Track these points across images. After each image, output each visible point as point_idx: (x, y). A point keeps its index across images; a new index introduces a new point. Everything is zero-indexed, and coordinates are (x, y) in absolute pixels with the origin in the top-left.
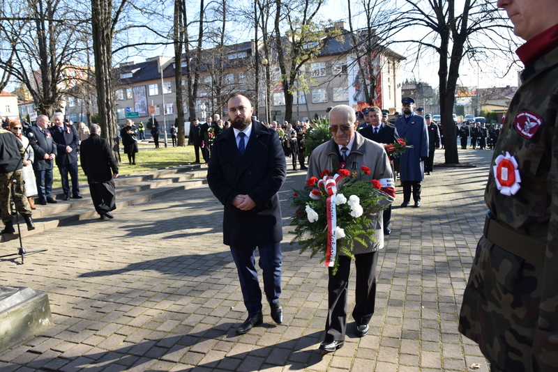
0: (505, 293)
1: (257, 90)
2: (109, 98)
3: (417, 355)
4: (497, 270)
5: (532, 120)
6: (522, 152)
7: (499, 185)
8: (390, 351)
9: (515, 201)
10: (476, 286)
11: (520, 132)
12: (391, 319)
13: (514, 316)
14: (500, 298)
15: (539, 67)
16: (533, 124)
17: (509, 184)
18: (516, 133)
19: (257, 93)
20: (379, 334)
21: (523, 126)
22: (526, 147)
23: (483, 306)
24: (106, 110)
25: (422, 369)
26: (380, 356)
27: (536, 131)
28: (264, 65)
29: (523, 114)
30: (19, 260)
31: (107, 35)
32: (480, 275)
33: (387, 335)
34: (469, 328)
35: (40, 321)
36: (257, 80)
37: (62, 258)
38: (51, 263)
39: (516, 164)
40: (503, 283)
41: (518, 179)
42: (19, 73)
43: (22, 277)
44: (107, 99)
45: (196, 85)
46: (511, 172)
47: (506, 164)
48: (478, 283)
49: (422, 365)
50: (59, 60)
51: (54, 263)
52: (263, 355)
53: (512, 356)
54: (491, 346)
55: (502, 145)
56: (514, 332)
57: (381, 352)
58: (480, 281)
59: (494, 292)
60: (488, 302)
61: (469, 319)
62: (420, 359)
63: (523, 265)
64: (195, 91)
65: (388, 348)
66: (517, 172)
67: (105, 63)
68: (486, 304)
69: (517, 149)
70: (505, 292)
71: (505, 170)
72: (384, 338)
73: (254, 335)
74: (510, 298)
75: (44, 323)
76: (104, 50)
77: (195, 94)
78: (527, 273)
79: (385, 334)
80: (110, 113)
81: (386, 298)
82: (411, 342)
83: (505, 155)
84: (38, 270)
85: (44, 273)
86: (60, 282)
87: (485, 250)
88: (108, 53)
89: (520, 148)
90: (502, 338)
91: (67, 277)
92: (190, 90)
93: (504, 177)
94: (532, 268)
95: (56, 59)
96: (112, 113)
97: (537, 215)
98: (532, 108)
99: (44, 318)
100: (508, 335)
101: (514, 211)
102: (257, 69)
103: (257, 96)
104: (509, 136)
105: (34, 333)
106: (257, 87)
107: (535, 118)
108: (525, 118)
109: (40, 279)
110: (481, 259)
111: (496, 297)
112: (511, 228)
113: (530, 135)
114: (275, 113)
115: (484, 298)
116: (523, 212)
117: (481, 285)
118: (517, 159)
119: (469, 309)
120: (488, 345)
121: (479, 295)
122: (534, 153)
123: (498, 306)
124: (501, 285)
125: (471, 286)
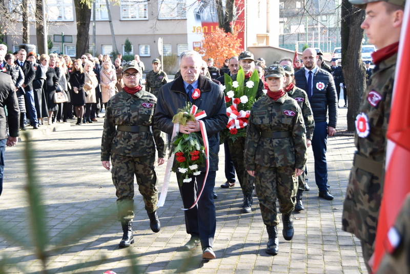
0: (364, 195)
4: (360, 182)
5: (377, 97)
6: (370, 113)
7: (358, 131)
10: (350, 197)
11: (370, 102)
13: (370, 208)
14: (362, 199)
15: (382, 67)
16: (377, 99)
17: (363, 131)
18: (367, 102)
21: (372, 99)
22: (372, 111)
23: (355, 208)
27: (378, 103)
29: (372, 93)
32: (352, 189)
34: (348, 225)
39: (366, 119)
40: (363, 189)
41: (368, 128)
46: (364, 124)
47: (362, 120)
48: (351, 195)
53: (371, 231)
55: (361, 108)
56: (371, 217)
58: (352, 193)
59: (360, 197)
60: (357, 204)
61: (348, 220)
63: (373, 177)
66: (367, 124)
68: (356, 206)
69: (368, 111)
70: (364, 193)
71: (361, 123)
74: (367, 196)
78: (375, 182)
83: (361, 114)
87: (354, 173)
89: (369, 111)
90: (366, 223)
93: (361, 127)
94: (377, 178)
97: (377, 147)
98: (377, 90)
100: (368, 219)
103: (25, 5)
104: (364, 104)
107: (378, 95)
108: (373, 95)
110: (352, 179)
112: (366, 157)
113: (375, 105)
114: (60, 39)
115: (355, 203)
116: (370, 146)
117: (353, 195)
118: (368, 117)
119: (347, 213)
120: (359, 231)
121: (352, 202)
122: (375, 114)
123: (362, 204)
124: (362, 191)
125: (348, 198)
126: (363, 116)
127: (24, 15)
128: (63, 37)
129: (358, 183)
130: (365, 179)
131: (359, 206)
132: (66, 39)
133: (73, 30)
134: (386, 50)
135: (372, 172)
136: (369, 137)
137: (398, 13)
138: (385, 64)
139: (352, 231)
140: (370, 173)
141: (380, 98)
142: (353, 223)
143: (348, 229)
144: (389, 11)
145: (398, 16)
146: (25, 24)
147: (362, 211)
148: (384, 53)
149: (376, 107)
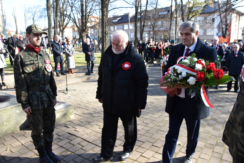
0: (239, 126)
2: (106, 30)
3: (221, 154)
4: (238, 115)
8: (209, 150)
10: (231, 122)
12: (213, 136)
19: (170, 30)
20: (205, 141)
23: (232, 131)
24: (105, 35)
25: (222, 161)
26: (203, 151)
28: (175, 17)
30: (66, 93)
31: (107, 4)
33: (209, 143)
34: (226, 140)
35: (70, 116)
36: (171, 24)
37: (81, 93)
38: (77, 95)
40: (239, 121)
42: (73, 19)
43: (66, 99)
44: (105, 31)
45: (144, 26)
49: (223, 159)
50: (88, 14)
51: (78, 95)
52: (152, 142)
53: (240, 154)
54: (233, 148)
56: (241, 143)
57: (204, 149)
58: (232, 119)
59: (236, 125)
60: (234, 129)
61: (226, 135)
62: (222, 156)
64: (143, 28)
65: (208, 148)
67: (105, 16)
68: (233, 130)
72: (207, 144)
73: (151, 133)
74: (240, 128)
75: (71, 117)
76: (105, 10)
77: (143, 29)
79: (208, 142)
80: (106, 36)
81: (213, 127)
82: (220, 148)
84: (72, 97)
85: (74, 99)
86: (79, 102)
87: (236, 107)
88: (107, 11)
90: (237, 145)
91: (82, 101)
92: (141, 28)
95: (87, 13)
96: (107, 36)
99: (71, 115)
100: (239, 144)
102: (171, 19)
103: (170, 32)
105: (67, 120)
106: (170, 28)
109: (72, 101)
110: (234, 110)
111: (236, 127)
115: (232, 127)
119: (227, 131)
121: (231, 125)
123: (237, 131)
124: (238, 121)
125: (229, 121)
129: (236, 115)
130: (242, 114)
132: (179, 39)
142: (229, 139)
146: (170, 36)
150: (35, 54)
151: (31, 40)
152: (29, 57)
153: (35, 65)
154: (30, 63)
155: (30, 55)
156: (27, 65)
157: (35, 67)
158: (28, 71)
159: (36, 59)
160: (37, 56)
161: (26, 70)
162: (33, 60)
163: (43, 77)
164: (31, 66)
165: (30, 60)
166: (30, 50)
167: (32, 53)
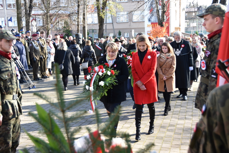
1: (78, 14)
5: (209, 53)
6: (206, 60)
7: (202, 68)
9: (205, 71)
10: (198, 94)
12: (176, 139)
13: (205, 98)
14: (202, 95)
15: (211, 40)
16: (209, 54)
17: (204, 67)
19: (78, 15)
20: (170, 143)
23: (200, 98)
27: (209, 55)
36: (79, 6)
39: (205, 62)
41: (205, 66)
46: (204, 65)
47: (203, 63)
57: (172, 149)
61: (197, 103)
63: (207, 86)
65: (175, 148)
66: (205, 64)
70: (203, 92)
72: (173, 145)
74: (204, 94)
81: (173, 132)
87: (200, 84)
93: (203, 66)
97: (209, 74)
101: (205, 74)
103: (78, 18)
106: (78, 11)
108: (207, 52)
112: (204, 77)
114: (92, 31)
115: (200, 96)
116: (206, 74)
117: (199, 93)
118: (205, 61)
119: (197, 100)
120: (201, 108)
121: (199, 96)
122: (208, 60)
123: (202, 97)
125: (197, 95)
126: (204, 61)
127: (78, 22)
128: (93, 30)
129: (201, 88)
130: (204, 86)
131: (201, 98)
132: (94, 31)
133: (97, 27)
134: (213, 33)
135: (207, 84)
136: (206, 70)
137: (217, 18)
138: (213, 39)
139: (198, 108)
140: (206, 84)
141: (210, 53)
142: (199, 104)
143: (197, 107)
144: (213, 18)
145: (217, 20)
147: (202, 100)
148: (212, 35)
149: (208, 57)
150: (9, 61)
151: (3, 47)
152: (3, 63)
153: (9, 71)
154: (5, 70)
155: (3, 61)
156: (3, 72)
157: (10, 74)
158: (4, 78)
159: (10, 66)
160: (10, 63)
161: (3, 77)
162: (8, 67)
163: (16, 84)
164: (6, 73)
165: (5, 66)
166: (2, 57)
167: (6, 59)
